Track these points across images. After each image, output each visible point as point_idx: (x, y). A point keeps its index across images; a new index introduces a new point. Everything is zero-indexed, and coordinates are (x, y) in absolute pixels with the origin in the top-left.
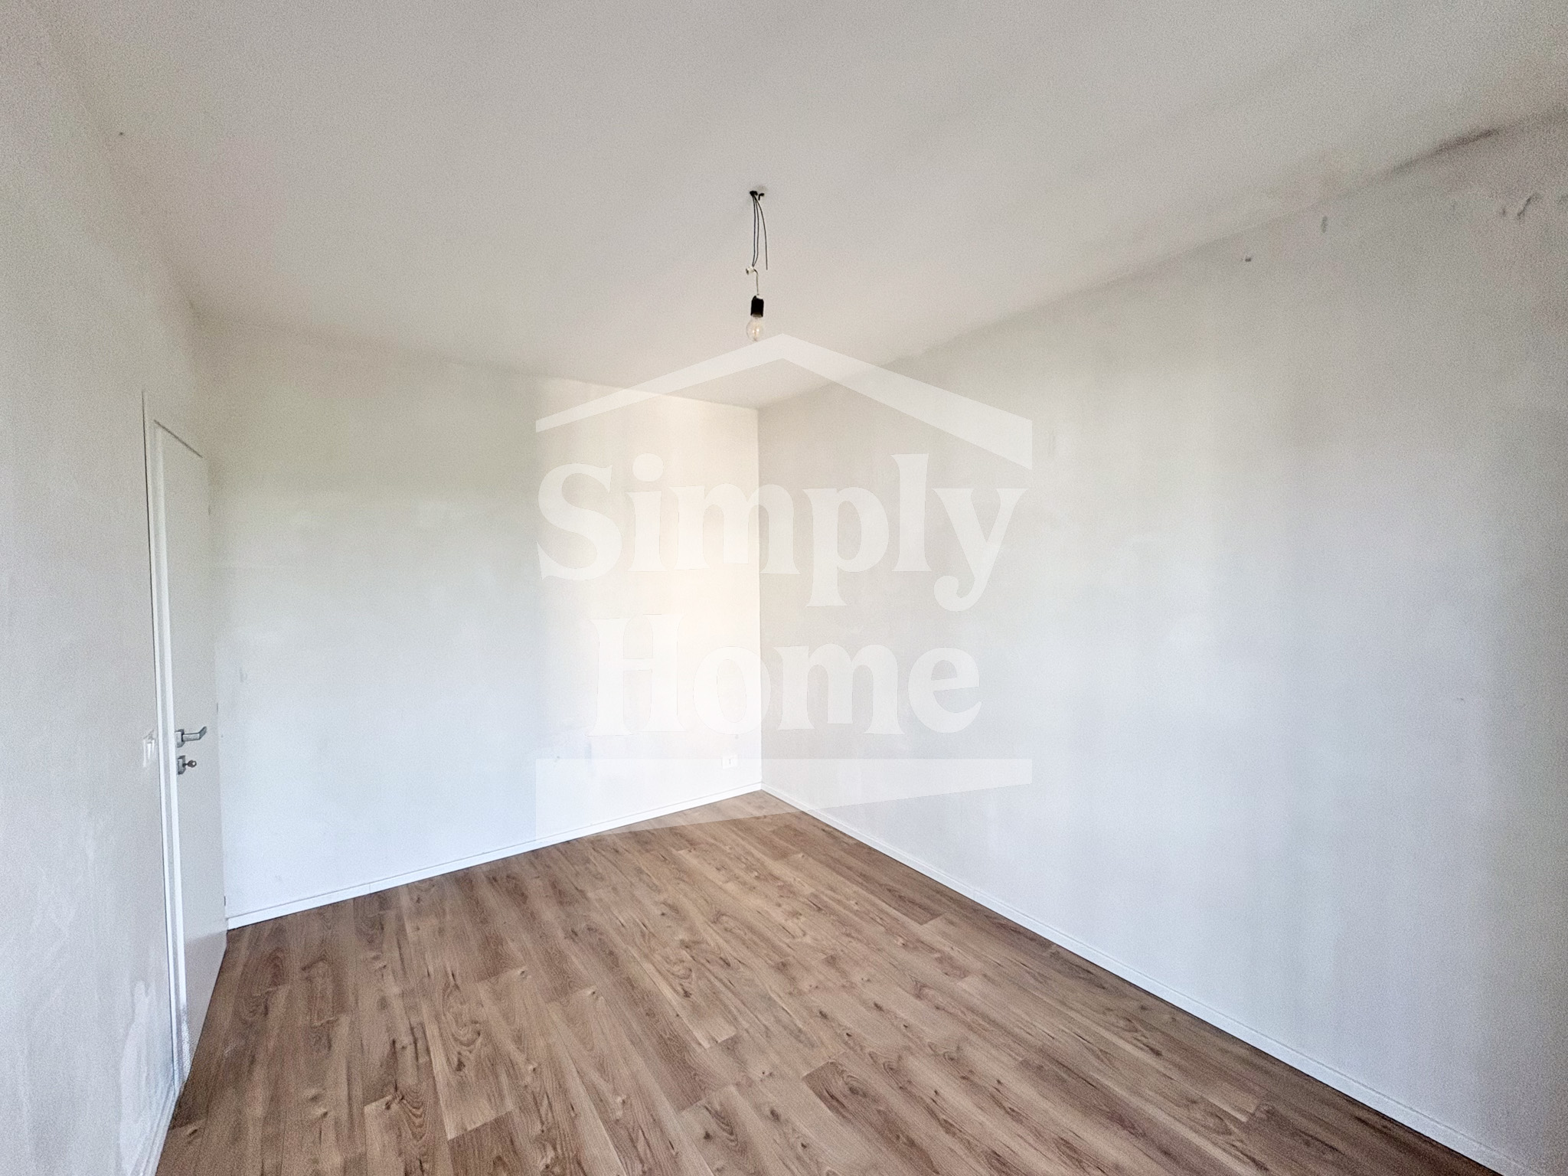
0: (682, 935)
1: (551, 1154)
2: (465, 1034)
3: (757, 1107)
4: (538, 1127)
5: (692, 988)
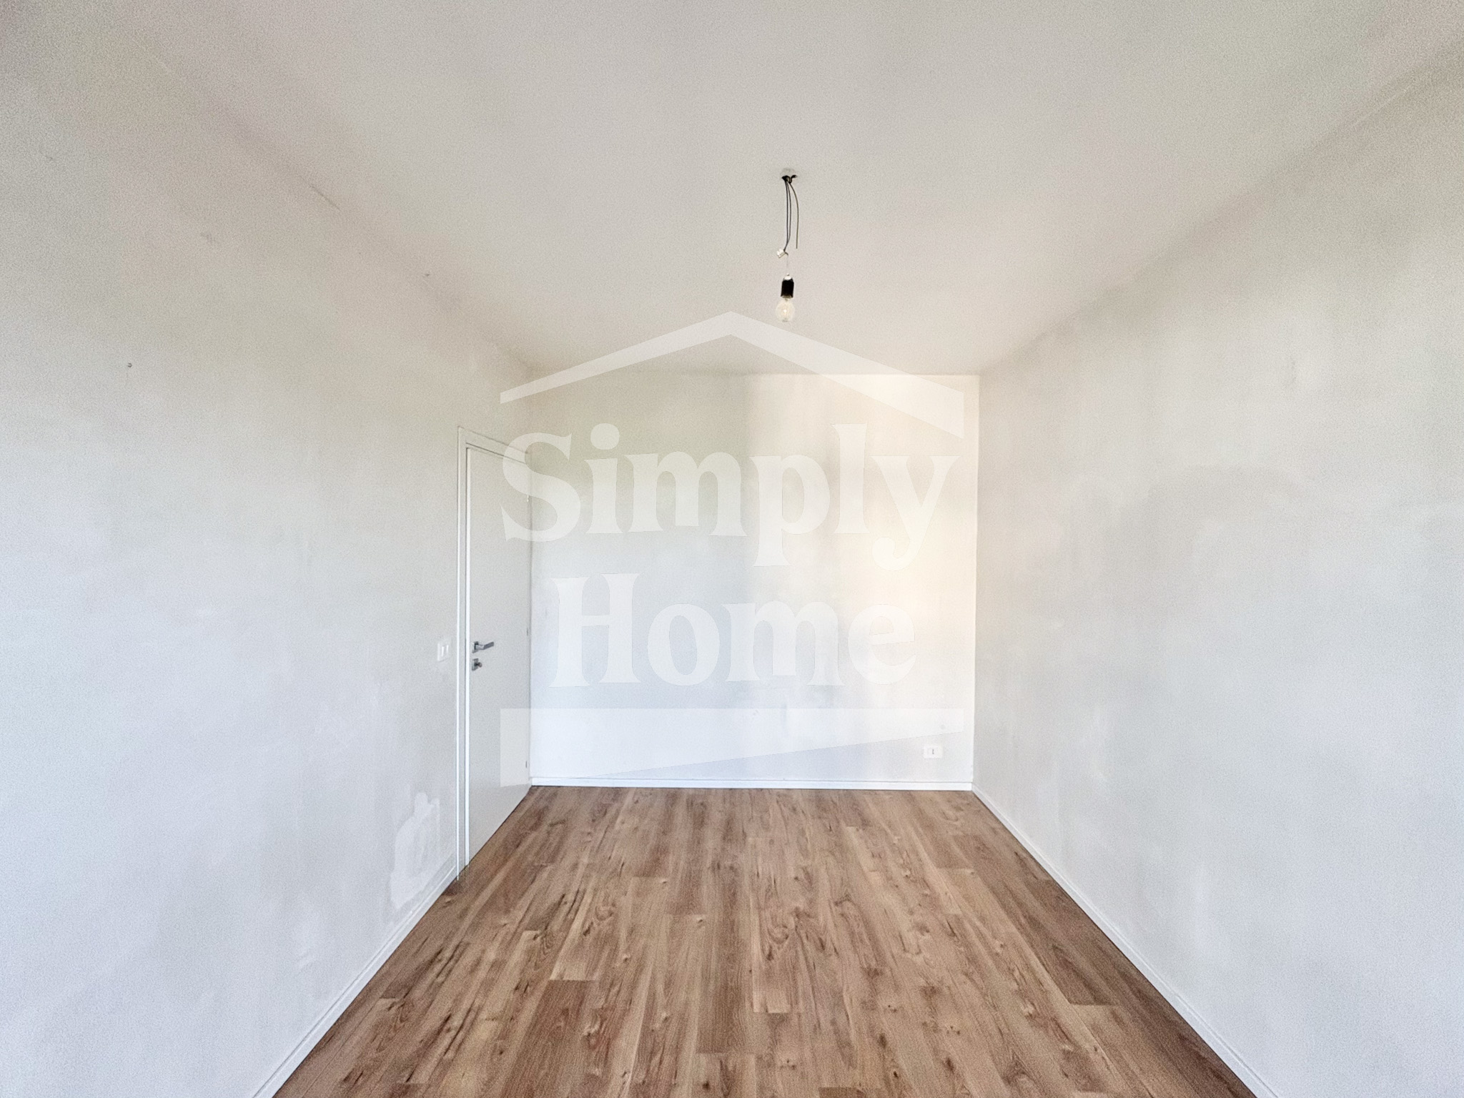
0: (801, 904)
1: (597, 1028)
2: (603, 910)
3: (762, 1088)
4: (601, 1003)
5: (778, 954)
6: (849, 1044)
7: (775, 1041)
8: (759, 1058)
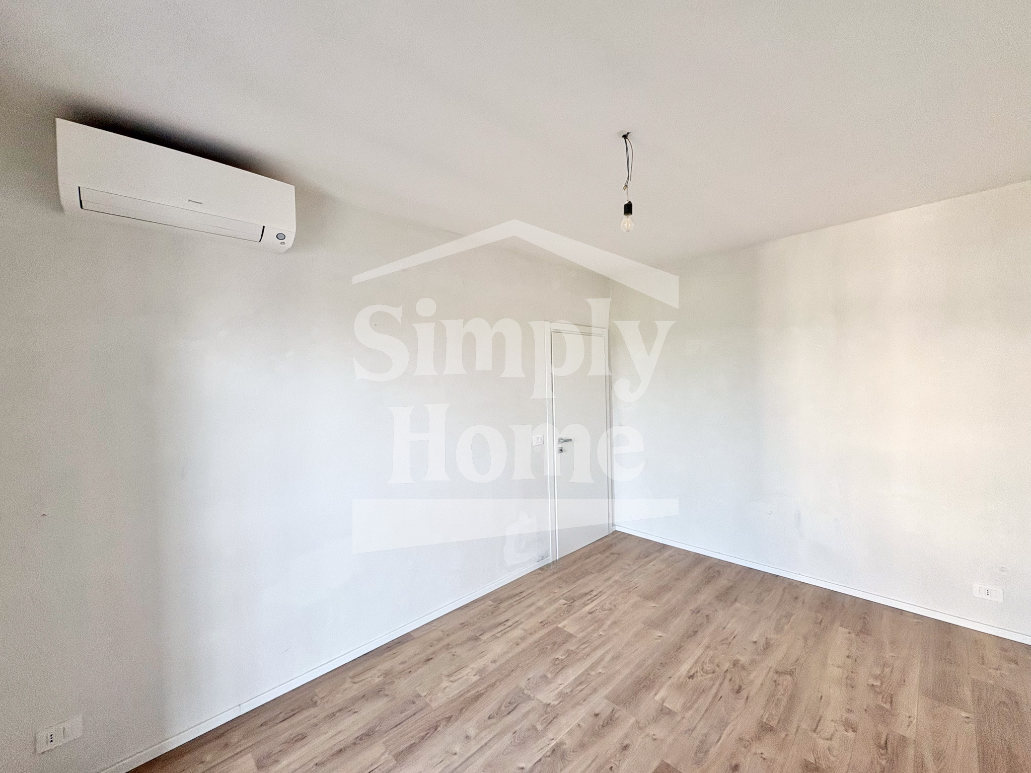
1: (563, 658)
2: (607, 606)
3: (626, 736)
6: (706, 752)
7: (656, 720)
8: (637, 722)
